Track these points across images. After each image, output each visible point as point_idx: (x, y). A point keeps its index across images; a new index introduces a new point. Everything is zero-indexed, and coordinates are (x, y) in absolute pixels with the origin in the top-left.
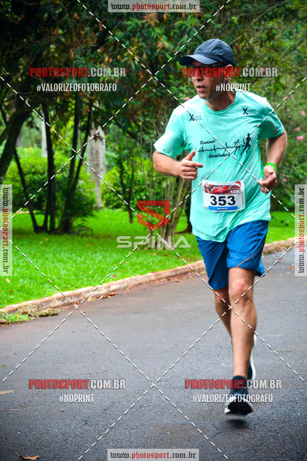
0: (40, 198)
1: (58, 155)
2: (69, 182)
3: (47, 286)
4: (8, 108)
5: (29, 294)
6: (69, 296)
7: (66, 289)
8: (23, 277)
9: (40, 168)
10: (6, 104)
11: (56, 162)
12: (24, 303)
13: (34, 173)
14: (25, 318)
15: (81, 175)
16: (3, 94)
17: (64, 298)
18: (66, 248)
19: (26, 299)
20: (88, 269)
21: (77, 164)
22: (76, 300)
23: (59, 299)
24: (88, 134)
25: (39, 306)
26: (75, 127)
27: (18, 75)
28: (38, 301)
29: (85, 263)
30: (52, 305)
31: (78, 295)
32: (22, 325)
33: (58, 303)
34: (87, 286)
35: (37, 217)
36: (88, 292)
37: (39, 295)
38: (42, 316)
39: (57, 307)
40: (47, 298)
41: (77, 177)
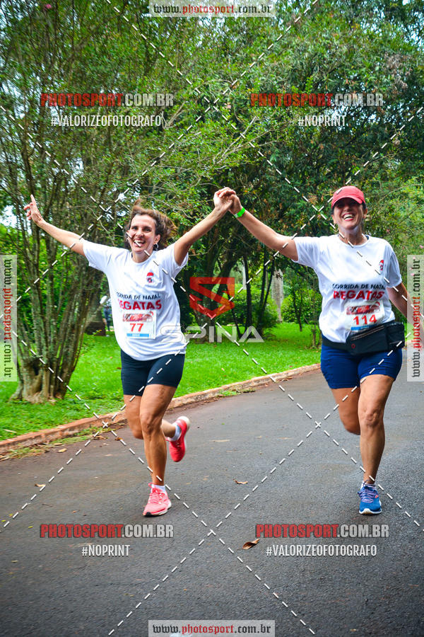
0: (242, 316)
1: (253, 288)
2: (261, 305)
3: (247, 373)
4: (222, 259)
5: (236, 378)
6: (261, 380)
7: (260, 375)
8: (232, 367)
9: (242, 297)
10: (221, 257)
11: (252, 293)
12: (233, 384)
13: (238, 300)
14: (234, 393)
15: (267, 301)
16: (219, 251)
17: (258, 381)
18: (259, 348)
19: (235, 381)
20: (274, 361)
21: (265, 294)
22: (266, 382)
23: (255, 381)
24: (272, 274)
25: (243, 386)
26: (264, 270)
27: (229, 239)
28: (242, 383)
29: (272, 358)
30: (251, 385)
31: (267, 379)
32: (233, 398)
33: (255, 384)
34: (273, 373)
35: (240, 328)
36: (274, 377)
37: (243, 379)
38: (245, 392)
39: (255, 386)
40: (248, 381)
41: (266, 302)
